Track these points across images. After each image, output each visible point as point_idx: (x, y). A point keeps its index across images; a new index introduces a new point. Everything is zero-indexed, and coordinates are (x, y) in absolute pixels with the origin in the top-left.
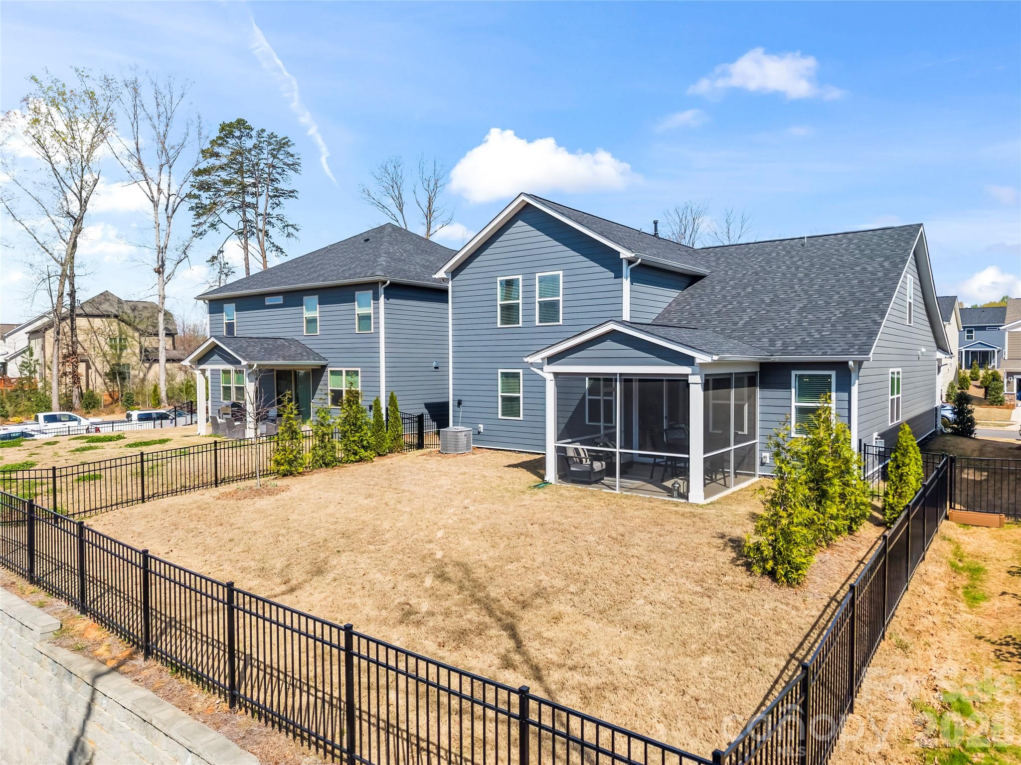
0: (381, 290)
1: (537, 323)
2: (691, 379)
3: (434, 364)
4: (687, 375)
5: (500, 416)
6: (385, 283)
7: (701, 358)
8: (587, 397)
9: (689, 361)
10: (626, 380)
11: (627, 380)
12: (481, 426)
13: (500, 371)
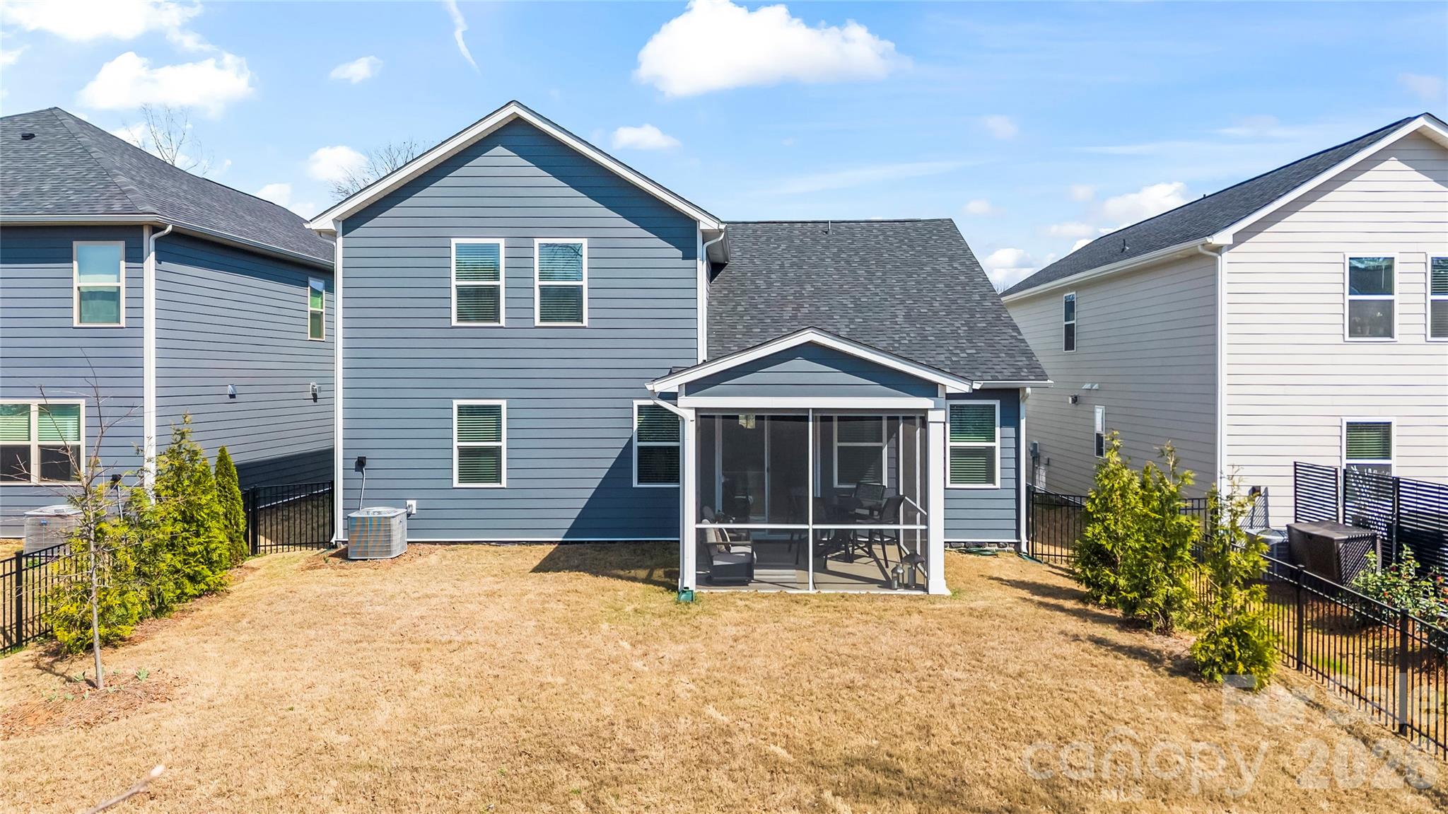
0: (149, 242)
1: (537, 323)
2: (931, 416)
3: (230, 389)
4: (926, 410)
5: (456, 484)
6: (155, 228)
7: (955, 386)
8: (636, 444)
9: (930, 389)
10: (823, 419)
11: (825, 417)
12: (413, 503)
13: (456, 403)
